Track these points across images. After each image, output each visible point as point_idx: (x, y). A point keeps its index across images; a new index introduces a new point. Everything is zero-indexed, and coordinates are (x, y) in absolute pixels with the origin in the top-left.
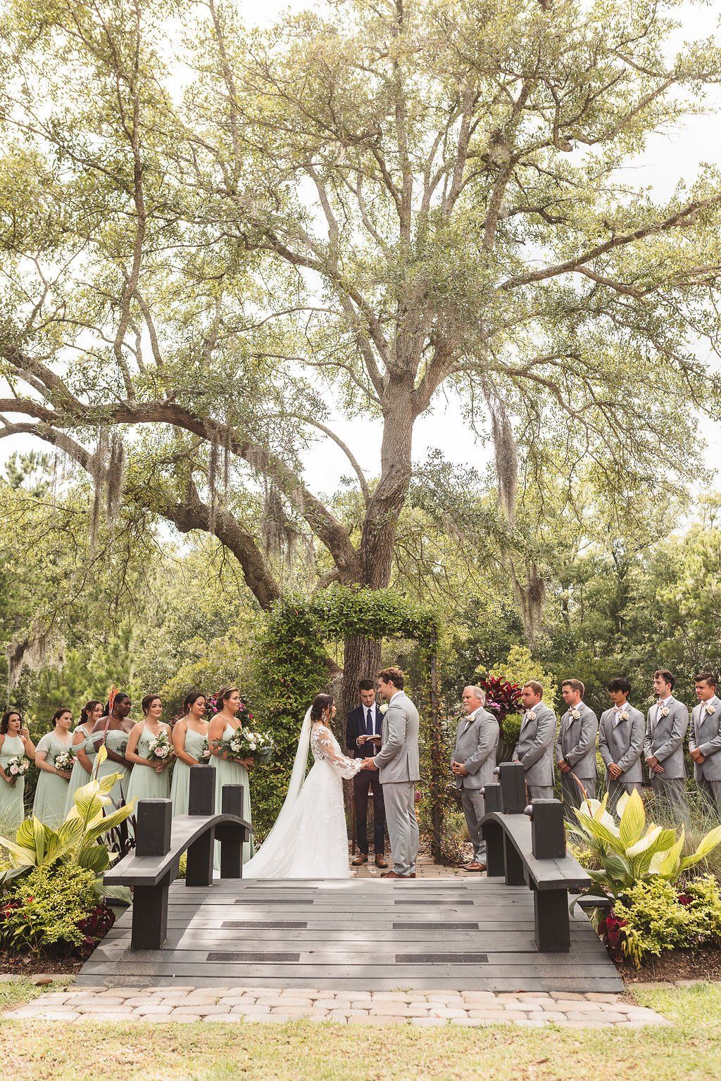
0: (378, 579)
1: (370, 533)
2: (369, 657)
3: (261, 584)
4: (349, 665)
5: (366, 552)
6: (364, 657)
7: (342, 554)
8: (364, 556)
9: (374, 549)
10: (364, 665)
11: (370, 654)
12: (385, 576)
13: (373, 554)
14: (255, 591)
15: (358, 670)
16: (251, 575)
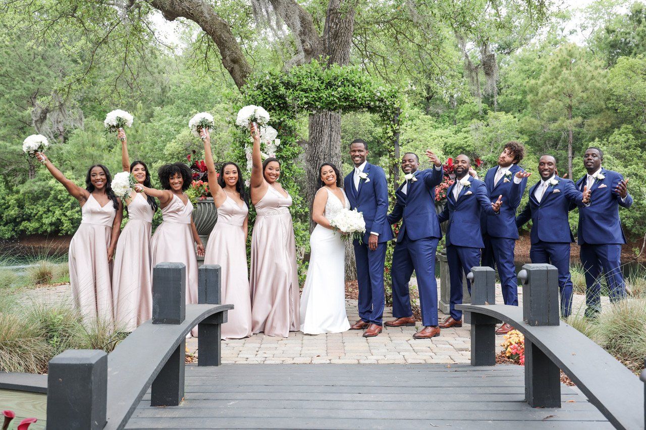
1: (332, 21)
2: (331, 130)
3: (236, 67)
4: (314, 138)
5: (329, 38)
6: (326, 131)
7: (308, 39)
8: (327, 42)
9: (336, 36)
10: (326, 138)
11: (331, 128)
13: (335, 40)
14: (232, 72)
15: (321, 142)
16: (228, 58)
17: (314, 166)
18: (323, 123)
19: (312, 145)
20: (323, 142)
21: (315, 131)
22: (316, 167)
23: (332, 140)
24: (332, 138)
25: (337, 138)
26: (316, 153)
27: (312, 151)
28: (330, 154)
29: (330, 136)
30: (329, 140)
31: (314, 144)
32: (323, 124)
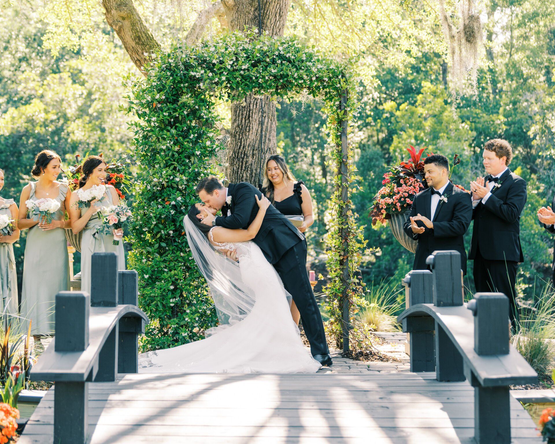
0: (273, 21)
2: (262, 115)
3: (126, 24)
4: (238, 126)
6: (255, 116)
10: (255, 126)
11: (263, 112)
12: (280, 16)
14: (120, 32)
15: (249, 132)
16: (113, 12)
17: (239, 165)
18: (251, 105)
19: (235, 136)
20: (251, 132)
21: (240, 117)
22: (242, 167)
23: (264, 129)
24: (264, 127)
25: (271, 127)
26: (242, 147)
27: (237, 145)
28: (262, 149)
29: (261, 123)
30: (259, 131)
31: (239, 135)
32: (251, 108)
